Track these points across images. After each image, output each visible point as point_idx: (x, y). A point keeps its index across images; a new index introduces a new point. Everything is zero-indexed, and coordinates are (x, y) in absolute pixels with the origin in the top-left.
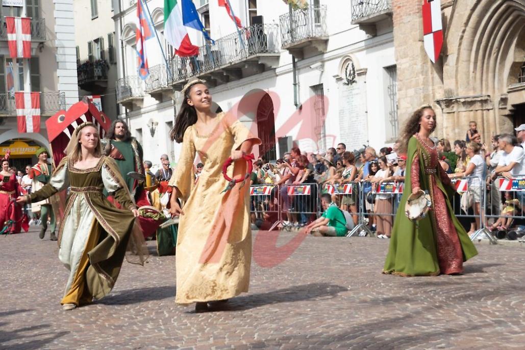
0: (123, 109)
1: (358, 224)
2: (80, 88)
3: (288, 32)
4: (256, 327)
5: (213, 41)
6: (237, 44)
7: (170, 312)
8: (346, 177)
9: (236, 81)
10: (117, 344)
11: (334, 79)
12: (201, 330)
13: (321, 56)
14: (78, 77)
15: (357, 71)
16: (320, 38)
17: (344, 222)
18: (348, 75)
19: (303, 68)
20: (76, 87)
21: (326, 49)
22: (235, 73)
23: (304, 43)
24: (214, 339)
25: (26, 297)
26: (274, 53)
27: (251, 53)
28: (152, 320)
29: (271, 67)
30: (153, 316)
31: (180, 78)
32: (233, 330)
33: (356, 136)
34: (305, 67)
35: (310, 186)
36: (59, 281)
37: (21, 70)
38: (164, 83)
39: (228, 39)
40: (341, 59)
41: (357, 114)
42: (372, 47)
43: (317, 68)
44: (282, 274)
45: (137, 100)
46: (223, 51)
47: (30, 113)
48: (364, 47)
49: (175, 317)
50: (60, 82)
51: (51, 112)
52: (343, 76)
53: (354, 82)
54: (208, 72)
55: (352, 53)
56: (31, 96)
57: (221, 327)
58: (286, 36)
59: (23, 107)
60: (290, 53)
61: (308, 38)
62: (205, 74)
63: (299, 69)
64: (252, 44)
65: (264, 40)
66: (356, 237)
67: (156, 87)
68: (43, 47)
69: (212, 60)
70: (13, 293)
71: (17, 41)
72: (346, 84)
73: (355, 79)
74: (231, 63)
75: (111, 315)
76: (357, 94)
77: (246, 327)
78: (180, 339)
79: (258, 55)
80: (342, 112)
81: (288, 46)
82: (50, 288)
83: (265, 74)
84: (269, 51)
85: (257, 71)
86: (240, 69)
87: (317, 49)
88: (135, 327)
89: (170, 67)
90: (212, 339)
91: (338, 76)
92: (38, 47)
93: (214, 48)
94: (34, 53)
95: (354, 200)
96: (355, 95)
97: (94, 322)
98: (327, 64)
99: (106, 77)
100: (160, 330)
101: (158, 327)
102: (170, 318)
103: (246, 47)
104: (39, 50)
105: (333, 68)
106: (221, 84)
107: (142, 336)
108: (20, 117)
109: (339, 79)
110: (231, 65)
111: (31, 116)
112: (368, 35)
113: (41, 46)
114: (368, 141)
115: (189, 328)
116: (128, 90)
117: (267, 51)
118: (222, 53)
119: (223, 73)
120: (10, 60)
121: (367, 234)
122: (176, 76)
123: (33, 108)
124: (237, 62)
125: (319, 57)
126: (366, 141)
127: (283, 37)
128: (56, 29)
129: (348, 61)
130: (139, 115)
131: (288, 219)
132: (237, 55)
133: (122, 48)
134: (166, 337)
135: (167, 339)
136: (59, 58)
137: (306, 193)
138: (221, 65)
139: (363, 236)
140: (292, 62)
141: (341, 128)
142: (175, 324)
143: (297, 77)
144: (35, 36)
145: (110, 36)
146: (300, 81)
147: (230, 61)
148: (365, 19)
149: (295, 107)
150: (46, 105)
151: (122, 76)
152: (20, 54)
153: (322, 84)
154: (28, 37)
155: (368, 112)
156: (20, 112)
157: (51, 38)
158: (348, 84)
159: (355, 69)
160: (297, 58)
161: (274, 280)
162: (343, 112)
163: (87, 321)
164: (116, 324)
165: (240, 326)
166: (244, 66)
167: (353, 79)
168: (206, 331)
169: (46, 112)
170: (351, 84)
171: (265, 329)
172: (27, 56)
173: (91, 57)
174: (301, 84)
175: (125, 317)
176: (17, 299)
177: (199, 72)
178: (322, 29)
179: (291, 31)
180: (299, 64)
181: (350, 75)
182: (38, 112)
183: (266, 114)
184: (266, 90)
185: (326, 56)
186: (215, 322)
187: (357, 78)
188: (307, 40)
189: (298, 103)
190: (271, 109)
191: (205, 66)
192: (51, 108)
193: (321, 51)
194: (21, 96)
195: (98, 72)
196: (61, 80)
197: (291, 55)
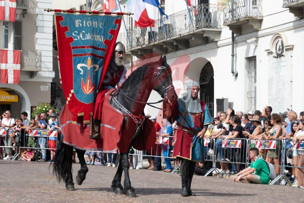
1: (279, 174)
2: (54, 49)
3: (230, 12)
5: (167, 16)
6: (186, 19)
8: (272, 135)
9: (184, 50)
11: (266, 53)
13: (256, 32)
14: (53, 39)
15: (286, 46)
16: (256, 18)
17: (268, 172)
18: (277, 50)
19: (240, 42)
20: (51, 48)
21: (260, 27)
22: (184, 43)
23: (242, 21)
26: (217, 28)
27: (198, 28)
29: (214, 40)
31: (138, 46)
33: (282, 101)
34: (242, 41)
35: (241, 141)
37: (6, 31)
40: (272, 36)
41: (283, 83)
42: (299, 28)
43: (252, 43)
46: (175, 25)
47: (12, 67)
48: (292, 27)
50: (38, 43)
51: (30, 67)
52: (274, 50)
53: (282, 56)
54: (162, 41)
55: (282, 32)
56: (14, 53)
58: (228, 14)
59: (6, 62)
60: (230, 29)
61: (246, 17)
62: (159, 43)
63: (237, 43)
64: (199, 20)
65: (209, 17)
66: (277, 186)
68: (26, 13)
69: (164, 31)
71: (5, 7)
72: (276, 57)
73: (283, 54)
74: (180, 35)
76: (284, 66)
79: (204, 29)
80: (270, 80)
81: (229, 23)
83: (208, 45)
84: (213, 27)
85: (202, 43)
86: (188, 40)
87: (253, 27)
89: (130, 35)
91: (269, 50)
92: (22, 13)
93: (167, 22)
94: (18, 18)
95: (277, 154)
96: (282, 66)
98: (260, 40)
103: (194, 22)
104: (22, 16)
105: (265, 43)
108: (3, 70)
109: (270, 53)
110: (181, 37)
111: (12, 70)
112: (296, 17)
113: (25, 12)
114: (291, 106)
117: (211, 26)
118: (173, 26)
119: (173, 43)
121: (286, 183)
122: (134, 44)
123: (14, 63)
124: (185, 34)
125: (254, 34)
126: (290, 106)
127: (225, 16)
129: (278, 38)
131: (221, 167)
132: (186, 29)
136: (39, 23)
137: (237, 146)
138: (172, 36)
139: (283, 185)
140: (231, 37)
141: (269, 94)
143: (235, 49)
144: (20, 3)
145: (81, 7)
146: (237, 53)
147: (180, 33)
148: (295, 3)
149: (232, 74)
150: (25, 61)
152: (7, 18)
153: (255, 57)
154: (14, 5)
155: (293, 81)
156: (3, 66)
157: (33, 6)
158: (277, 58)
159: (284, 45)
160: (236, 33)
162: (272, 81)
166: (192, 38)
167: (281, 53)
169: (25, 67)
170: (280, 58)
172: (12, 20)
174: (237, 56)
177: (153, 41)
178: (258, 10)
179: (232, 11)
180: (237, 39)
181: (279, 50)
182: (18, 67)
183: (207, 79)
184: (209, 59)
185: (260, 33)
187: (285, 53)
188: (245, 19)
189: (234, 71)
190: (212, 75)
191: (159, 37)
192: (29, 64)
193: (256, 29)
194: (5, 53)
196: (39, 42)
197: (231, 31)
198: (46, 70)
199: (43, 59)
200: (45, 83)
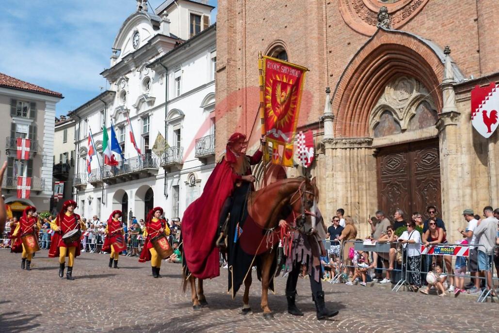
0: (75, 190)
4: (136, 317)
5: (125, 159)
6: (138, 162)
7: (91, 306)
9: (136, 180)
10: (61, 324)
11: (185, 184)
12: (107, 318)
13: (179, 171)
14: (53, 171)
16: (179, 163)
19: (170, 177)
20: (51, 177)
21: (182, 168)
22: (135, 176)
23: (171, 164)
24: (114, 324)
25: (12, 293)
26: (156, 168)
27: (144, 167)
28: (81, 310)
29: (154, 175)
30: (82, 308)
31: (107, 177)
32: (124, 318)
36: (31, 284)
37: (22, 165)
38: (98, 178)
39: (133, 159)
40: (189, 174)
42: (203, 170)
43: (176, 177)
44: (152, 285)
45: (83, 185)
46: (130, 165)
47: (25, 188)
48: (200, 169)
49: (94, 310)
52: (190, 182)
54: (122, 174)
55: (194, 172)
57: (118, 317)
58: (163, 160)
59: (21, 185)
62: (120, 176)
63: (168, 177)
64: (145, 163)
65: (151, 161)
67: (94, 180)
68: (36, 155)
69: (124, 169)
70: (5, 290)
71: (22, 151)
72: (191, 186)
73: (194, 184)
75: (58, 306)
76: (196, 191)
77: (131, 317)
78: (95, 323)
79: (148, 168)
81: (163, 165)
82: (26, 288)
83: (151, 178)
84: (153, 167)
85: (147, 177)
86: (139, 174)
87: (177, 168)
88: (71, 315)
90: (112, 323)
91: (187, 182)
92: (33, 155)
93: (126, 163)
94: (30, 158)
97: (49, 311)
98: (181, 176)
99: (68, 173)
100: (85, 317)
101: (83, 315)
102: (91, 310)
103: (142, 164)
105: (184, 178)
106: (127, 181)
107: (74, 320)
108: (19, 190)
109: (187, 184)
110: (134, 172)
111: (25, 190)
112: (203, 163)
115: (101, 316)
116: (79, 180)
119: (129, 176)
120: (17, 160)
122: (105, 175)
123: (26, 185)
124: (137, 171)
127: (161, 161)
128: (44, 146)
129: (192, 175)
130: (84, 193)
132: (137, 168)
133: (78, 158)
134: (87, 321)
135: (88, 323)
136: (44, 161)
138: (128, 172)
140: (164, 173)
142: (94, 313)
143: (166, 181)
144: (32, 149)
145: (72, 152)
146: (168, 183)
147: (133, 170)
148: (202, 156)
150: (34, 184)
151: (76, 173)
152: (23, 157)
153: (179, 185)
154: (28, 149)
156: (19, 187)
157: (40, 150)
159: (195, 180)
160: (167, 171)
161: (147, 289)
163: (45, 310)
164: (61, 312)
165: (128, 316)
168: (110, 319)
169: (34, 188)
170: (193, 187)
171: (141, 318)
172: (27, 158)
173: (61, 162)
174: (168, 185)
175: (66, 308)
176: (6, 294)
178: (180, 158)
179: (165, 159)
180: (168, 175)
181: (193, 182)
182: (29, 188)
183: (149, 198)
184: (151, 187)
185: (182, 172)
186: (115, 314)
187: (196, 184)
188: (173, 163)
189: (166, 194)
190: (152, 195)
192: (37, 186)
193: (179, 169)
194: (21, 179)
195: (64, 169)
196: (44, 172)
197: (164, 170)
198: (47, 190)
199: (46, 183)
200: (46, 199)
